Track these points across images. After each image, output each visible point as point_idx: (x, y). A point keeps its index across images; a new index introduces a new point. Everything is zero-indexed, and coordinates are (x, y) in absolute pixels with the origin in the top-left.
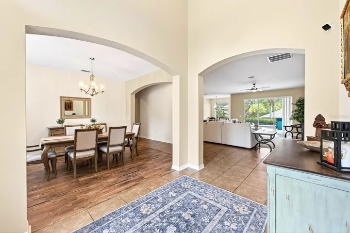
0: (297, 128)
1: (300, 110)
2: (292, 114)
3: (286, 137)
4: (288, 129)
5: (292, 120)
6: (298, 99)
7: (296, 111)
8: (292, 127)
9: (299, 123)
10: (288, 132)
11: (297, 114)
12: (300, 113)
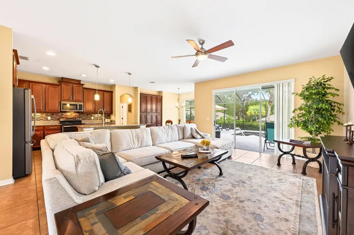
0: (305, 148)
1: (310, 107)
2: (293, 115)
3: (279, 164)
4: (286, 148)
5: (292, 129)
6: (305, 83)
7: (300, 109)
8: (294, 144)
9: (308, 135)
10: (285, 153)
11: (304, 115)
12: (310, 113)
